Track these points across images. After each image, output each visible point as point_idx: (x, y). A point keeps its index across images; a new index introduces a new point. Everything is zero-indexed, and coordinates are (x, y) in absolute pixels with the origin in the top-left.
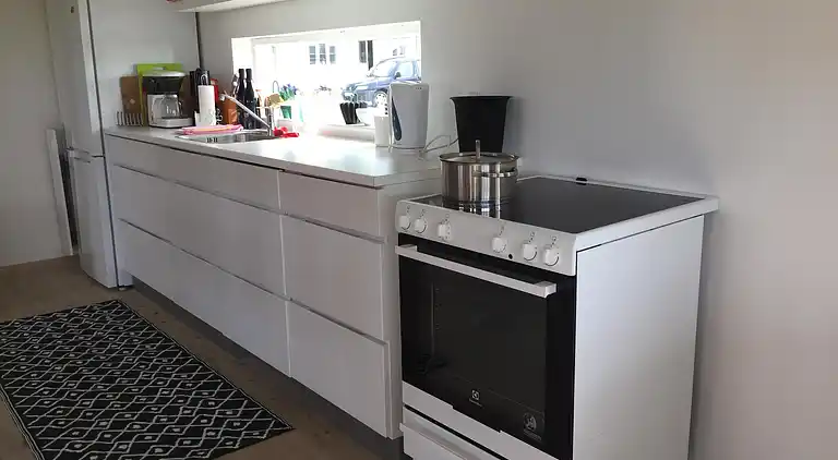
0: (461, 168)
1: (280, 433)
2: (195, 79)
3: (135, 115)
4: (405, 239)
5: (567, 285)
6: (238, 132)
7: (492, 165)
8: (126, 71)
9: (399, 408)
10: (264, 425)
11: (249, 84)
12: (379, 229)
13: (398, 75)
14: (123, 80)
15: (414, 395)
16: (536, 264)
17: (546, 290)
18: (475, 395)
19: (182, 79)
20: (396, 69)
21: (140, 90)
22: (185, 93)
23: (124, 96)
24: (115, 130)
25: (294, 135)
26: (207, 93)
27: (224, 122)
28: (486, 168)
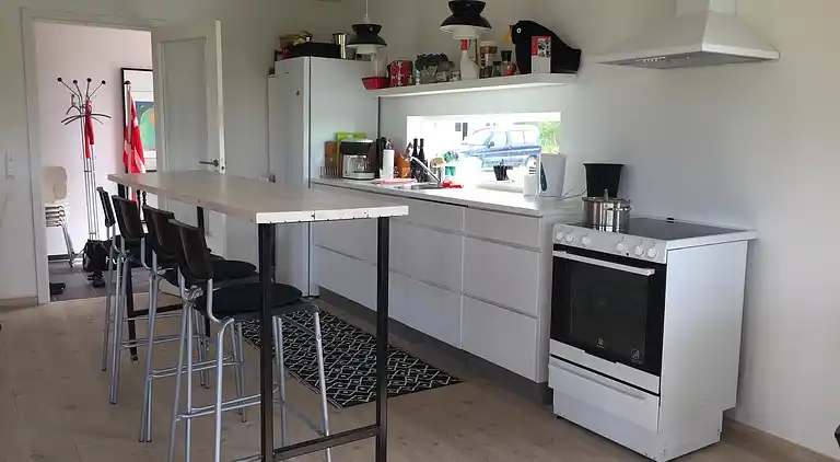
0: (595, 205)
1: (455, 383)
2: (381, 144)
3: (333, 169)
4: (558, 247)
5: (661, 269)
6: (413, 184)
7: (615, 204)
8: (330, 137)
9: (546, 357)
10: (445, 379)
11: (422, 150)
12: (540, 242)
13: (493, 144)
14: (327, 144)
15: (558, 347)
16: (643, 258)
17: (649, 272)
18: (601, 342)
19: (370, 144)
20: (489, 139)
21: (339, 150)
22: (372, 156)
23: (326, 155)
24: (318, 179)
25: (459, 187)
26: (389, 156)
27: (399, 176)
28: (612, 206)
